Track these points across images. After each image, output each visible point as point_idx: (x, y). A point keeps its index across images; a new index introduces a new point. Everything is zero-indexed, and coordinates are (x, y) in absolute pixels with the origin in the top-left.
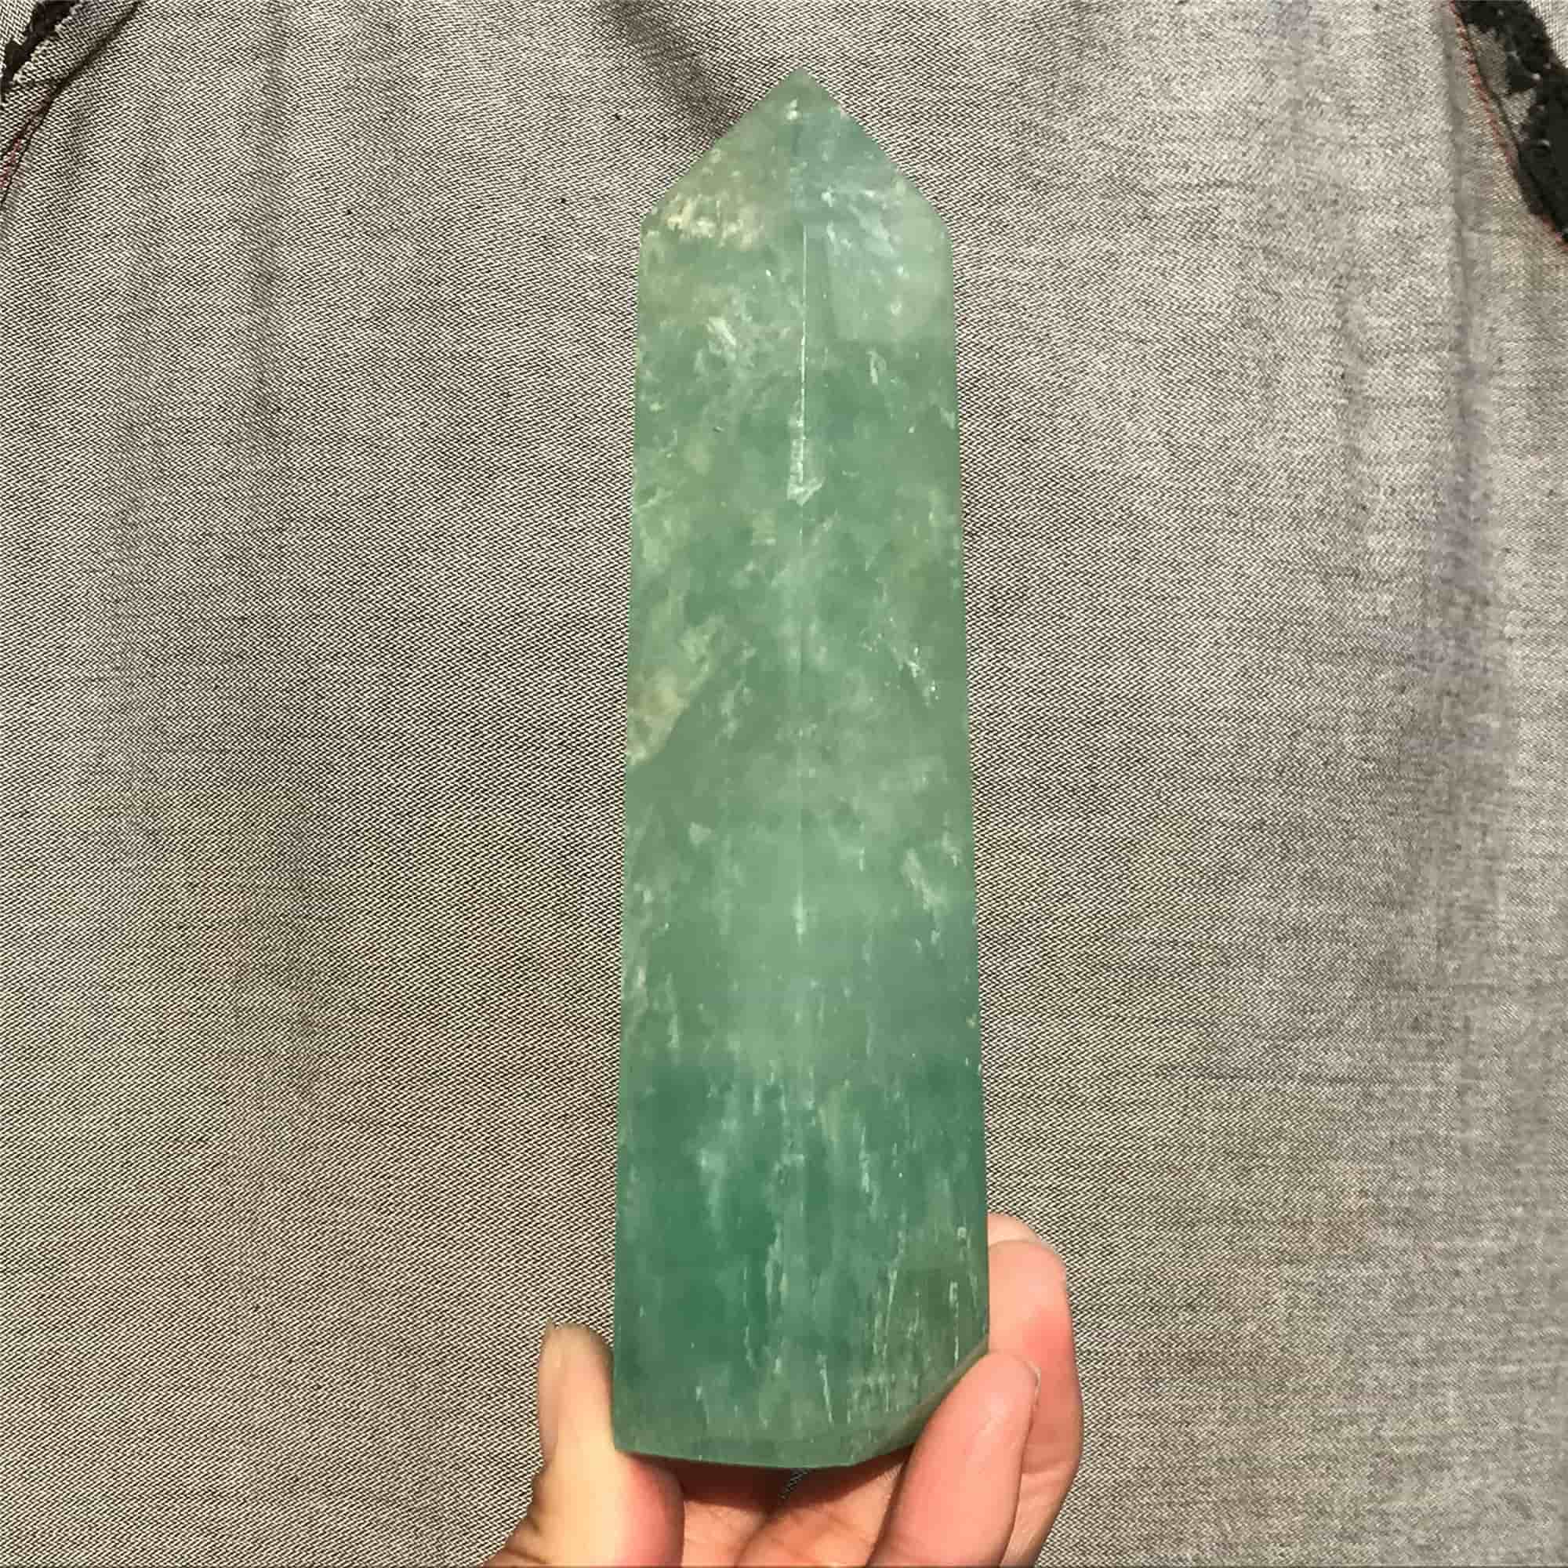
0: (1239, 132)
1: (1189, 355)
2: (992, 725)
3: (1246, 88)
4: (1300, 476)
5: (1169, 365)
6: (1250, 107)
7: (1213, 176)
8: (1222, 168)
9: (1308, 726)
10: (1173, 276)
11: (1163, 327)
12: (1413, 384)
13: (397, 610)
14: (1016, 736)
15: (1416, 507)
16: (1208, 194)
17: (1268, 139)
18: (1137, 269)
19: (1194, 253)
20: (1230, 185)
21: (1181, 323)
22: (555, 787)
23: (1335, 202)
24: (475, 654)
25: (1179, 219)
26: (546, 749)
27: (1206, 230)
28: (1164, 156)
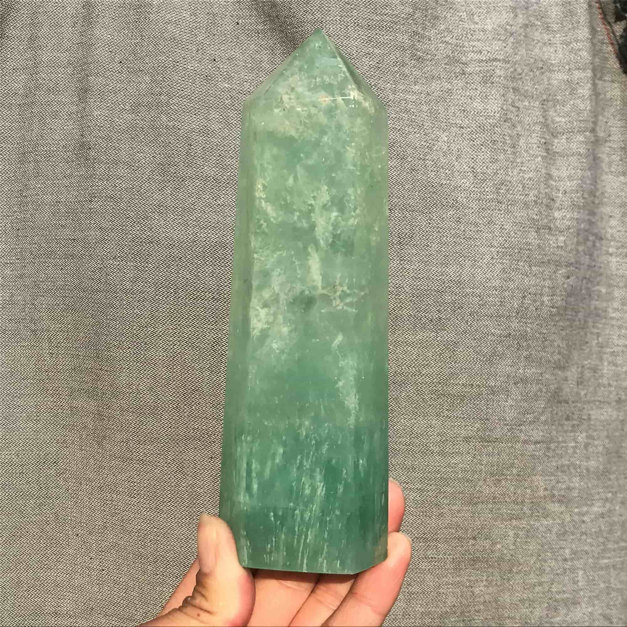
0: (503, 38)
1: (482, 134)
2: (398, 292)
3: (506, 19)
4: (527, 186)
5: (474, 138)
6: (508, 27)
7: (492, 56)
8: (496, 53)
9: (530, 294)
10: (475, 99)
11: (471, 121)
12: (574, 146)
13: (142, 238)
14: (408, 297)
15: (575, 199)
16: (490, 64)
17: (515, 41)
18: (460, 96)
19: (484, 89)
20: (499, 60)
21: (478, 120)
22: (210, 316)
23: (542, 68)
24: (176, 258)
25: (478, 75)
26: (207, 300)
27: (489, 80)
28: (472, 48)
